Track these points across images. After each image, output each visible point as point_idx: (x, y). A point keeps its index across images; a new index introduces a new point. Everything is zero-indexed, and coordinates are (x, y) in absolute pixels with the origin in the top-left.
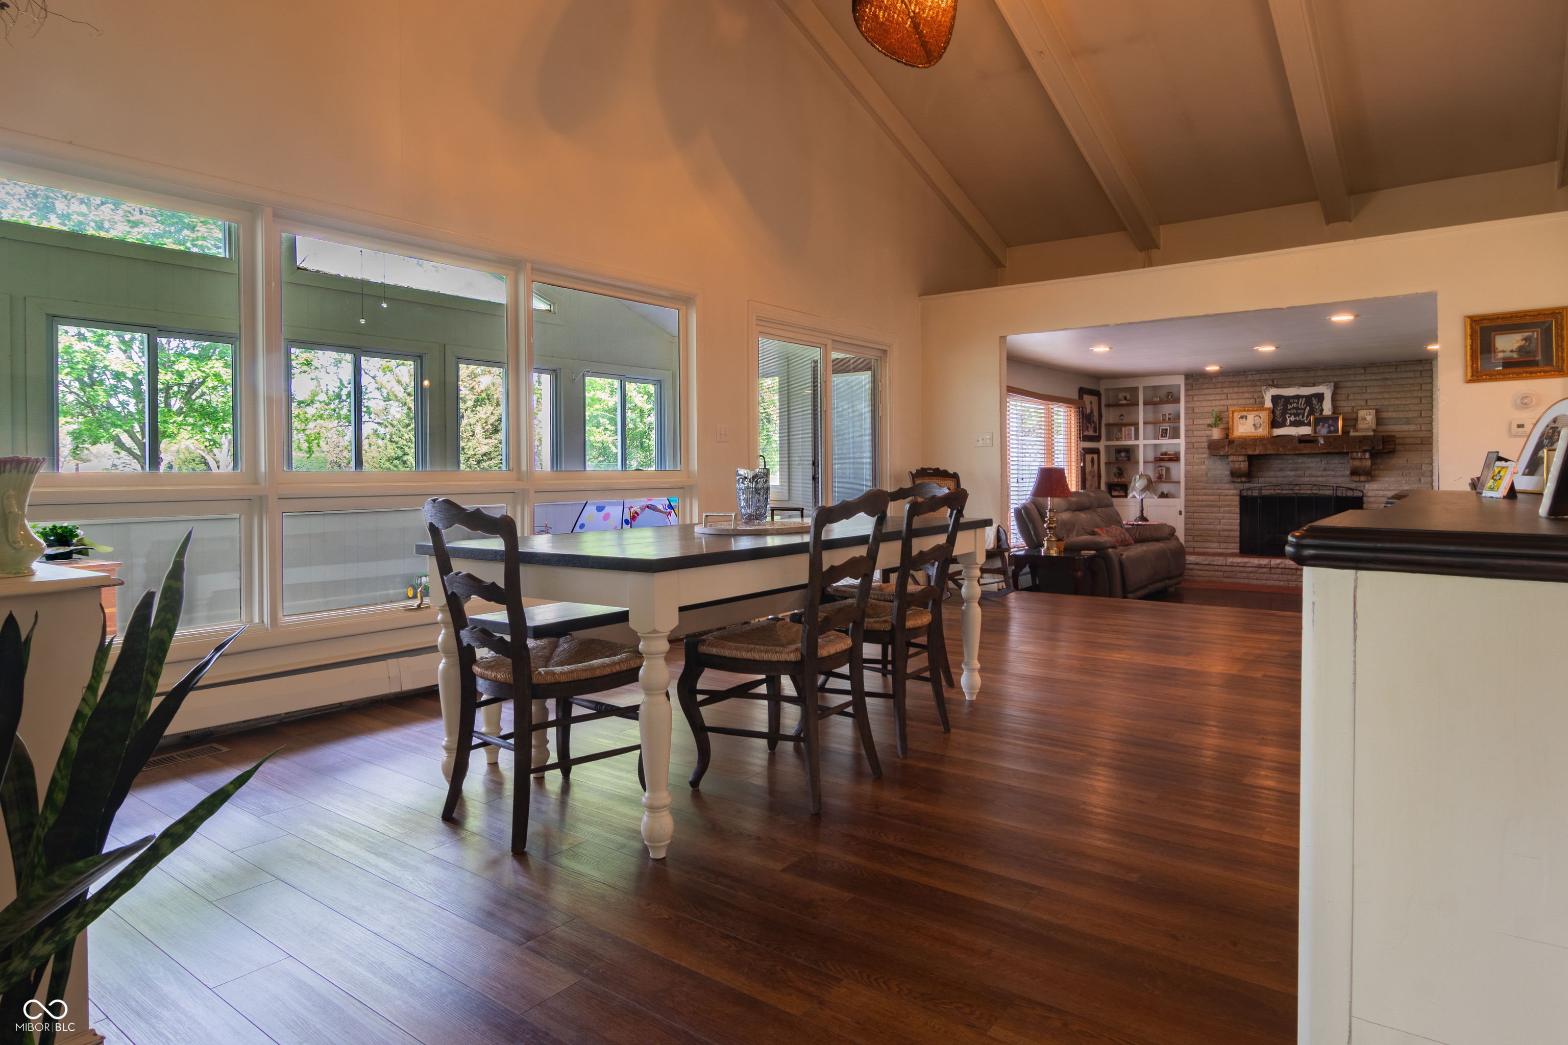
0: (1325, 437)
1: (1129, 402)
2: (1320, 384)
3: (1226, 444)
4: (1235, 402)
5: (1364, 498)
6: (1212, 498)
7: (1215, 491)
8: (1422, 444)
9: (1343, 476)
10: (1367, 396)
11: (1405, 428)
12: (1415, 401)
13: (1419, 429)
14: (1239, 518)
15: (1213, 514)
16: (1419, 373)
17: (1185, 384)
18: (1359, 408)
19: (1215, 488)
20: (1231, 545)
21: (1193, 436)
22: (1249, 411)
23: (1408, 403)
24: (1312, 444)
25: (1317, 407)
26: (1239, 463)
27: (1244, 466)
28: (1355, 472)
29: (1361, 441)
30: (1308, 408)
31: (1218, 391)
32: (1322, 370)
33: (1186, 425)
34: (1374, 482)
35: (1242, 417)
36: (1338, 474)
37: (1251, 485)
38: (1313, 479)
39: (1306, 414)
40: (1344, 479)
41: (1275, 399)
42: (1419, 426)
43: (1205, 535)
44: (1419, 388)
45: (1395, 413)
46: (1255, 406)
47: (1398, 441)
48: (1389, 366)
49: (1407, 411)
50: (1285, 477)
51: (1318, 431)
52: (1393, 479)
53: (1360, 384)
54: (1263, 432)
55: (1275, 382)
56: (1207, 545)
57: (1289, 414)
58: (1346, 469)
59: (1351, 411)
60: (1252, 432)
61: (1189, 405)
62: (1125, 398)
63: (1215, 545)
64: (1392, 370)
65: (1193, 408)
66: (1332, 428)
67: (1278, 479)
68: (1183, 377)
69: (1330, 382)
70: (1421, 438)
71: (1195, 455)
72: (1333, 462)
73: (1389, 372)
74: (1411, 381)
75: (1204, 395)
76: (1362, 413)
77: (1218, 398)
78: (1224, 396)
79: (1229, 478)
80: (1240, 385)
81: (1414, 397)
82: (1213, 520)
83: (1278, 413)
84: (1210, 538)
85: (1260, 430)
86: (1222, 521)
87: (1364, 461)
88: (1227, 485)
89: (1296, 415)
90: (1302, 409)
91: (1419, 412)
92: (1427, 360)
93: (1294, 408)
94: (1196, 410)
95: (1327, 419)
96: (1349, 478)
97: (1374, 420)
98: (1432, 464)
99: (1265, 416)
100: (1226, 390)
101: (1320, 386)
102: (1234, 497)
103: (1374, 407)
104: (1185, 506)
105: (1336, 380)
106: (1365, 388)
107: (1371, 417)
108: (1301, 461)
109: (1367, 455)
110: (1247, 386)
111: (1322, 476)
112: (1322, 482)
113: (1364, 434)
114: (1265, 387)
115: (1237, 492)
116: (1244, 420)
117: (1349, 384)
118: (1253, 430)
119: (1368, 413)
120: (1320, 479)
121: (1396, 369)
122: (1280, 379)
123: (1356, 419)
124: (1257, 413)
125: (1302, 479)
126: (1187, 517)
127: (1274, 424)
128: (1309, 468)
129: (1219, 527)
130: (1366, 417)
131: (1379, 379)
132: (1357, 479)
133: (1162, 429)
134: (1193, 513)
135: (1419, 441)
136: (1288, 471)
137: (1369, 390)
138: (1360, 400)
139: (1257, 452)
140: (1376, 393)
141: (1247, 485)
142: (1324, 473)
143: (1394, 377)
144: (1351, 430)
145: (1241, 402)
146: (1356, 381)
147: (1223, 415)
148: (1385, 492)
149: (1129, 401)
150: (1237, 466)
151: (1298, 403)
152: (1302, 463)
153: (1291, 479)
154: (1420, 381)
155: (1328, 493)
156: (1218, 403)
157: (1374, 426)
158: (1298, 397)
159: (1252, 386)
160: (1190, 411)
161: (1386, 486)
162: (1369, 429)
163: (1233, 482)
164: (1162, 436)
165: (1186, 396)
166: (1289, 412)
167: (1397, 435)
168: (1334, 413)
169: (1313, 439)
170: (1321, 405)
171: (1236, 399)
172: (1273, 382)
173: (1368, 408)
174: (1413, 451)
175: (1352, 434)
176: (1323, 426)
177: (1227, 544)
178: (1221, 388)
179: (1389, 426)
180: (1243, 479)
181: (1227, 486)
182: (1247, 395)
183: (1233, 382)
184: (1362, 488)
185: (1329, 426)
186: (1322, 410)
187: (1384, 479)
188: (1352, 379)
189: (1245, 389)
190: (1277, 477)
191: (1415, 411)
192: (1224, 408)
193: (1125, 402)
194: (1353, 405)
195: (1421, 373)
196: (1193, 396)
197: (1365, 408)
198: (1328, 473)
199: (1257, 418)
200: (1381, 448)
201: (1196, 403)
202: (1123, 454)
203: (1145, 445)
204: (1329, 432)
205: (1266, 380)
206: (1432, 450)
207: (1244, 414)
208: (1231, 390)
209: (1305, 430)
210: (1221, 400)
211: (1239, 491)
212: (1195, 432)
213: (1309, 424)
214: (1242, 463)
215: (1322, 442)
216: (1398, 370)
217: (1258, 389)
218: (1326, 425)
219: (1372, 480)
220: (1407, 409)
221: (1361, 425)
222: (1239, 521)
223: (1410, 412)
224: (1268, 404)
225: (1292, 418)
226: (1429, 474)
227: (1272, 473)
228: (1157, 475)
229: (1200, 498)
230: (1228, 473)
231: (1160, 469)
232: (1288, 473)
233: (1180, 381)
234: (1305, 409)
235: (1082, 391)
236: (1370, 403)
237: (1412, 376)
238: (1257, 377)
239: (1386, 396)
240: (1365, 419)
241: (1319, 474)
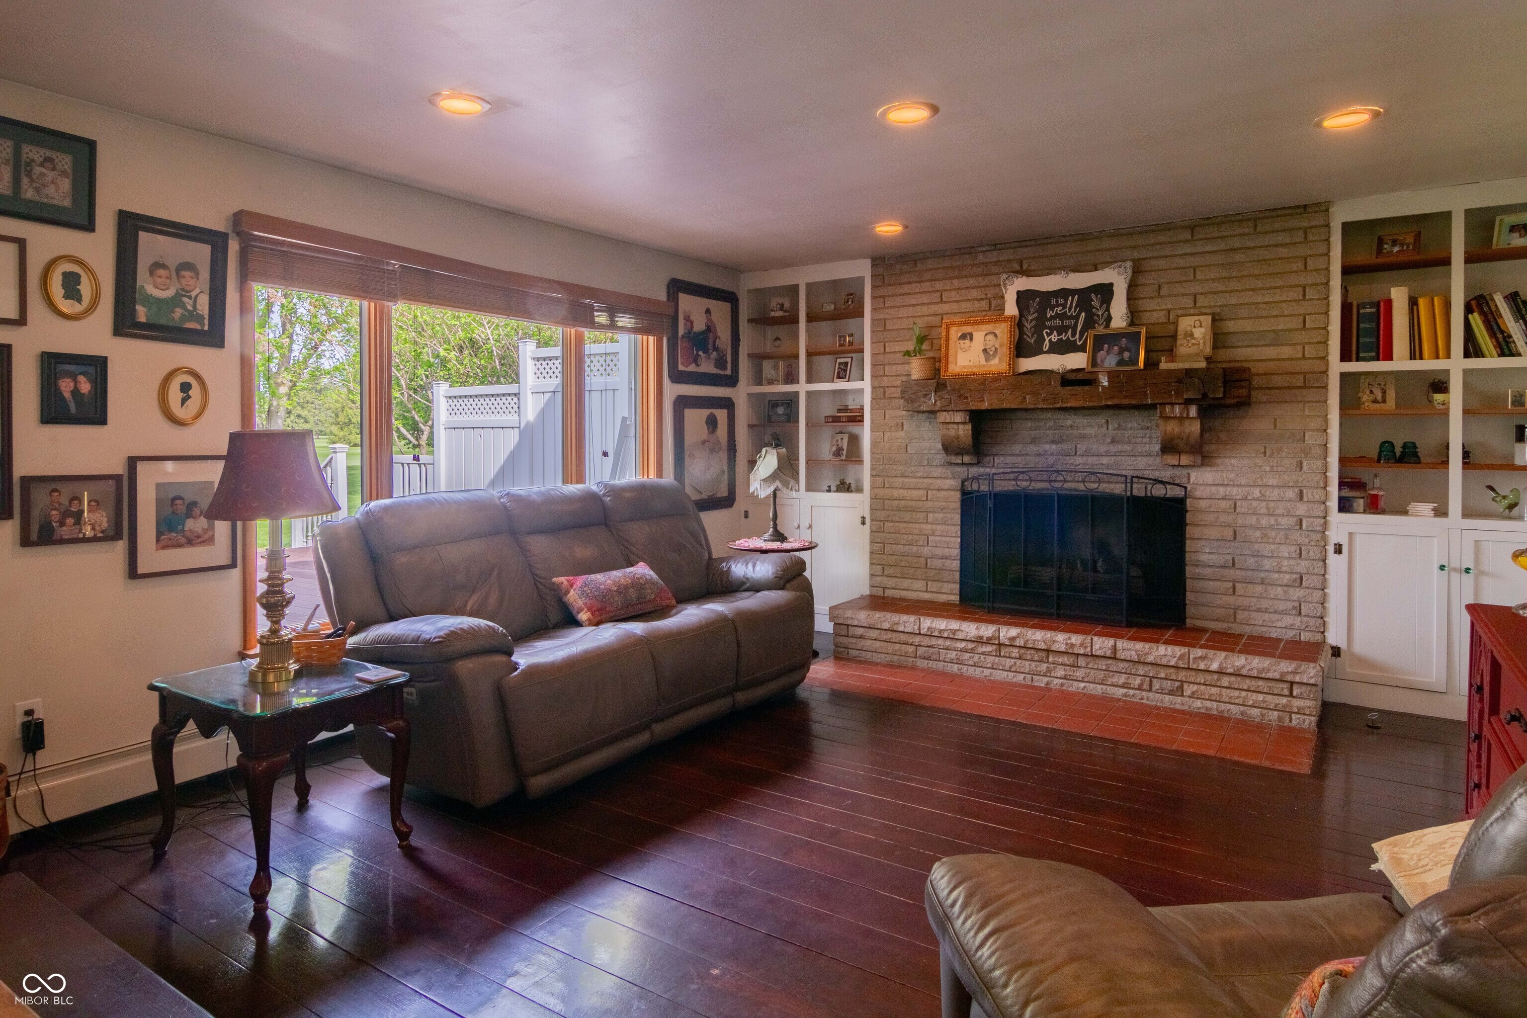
0: (1111, 374)
1: (787, 314)
2: (1107, 264)
3: (932, 388)
4: (954, 307)
5: (1188, 501)
6: (915, 494)
7: (920, 480)
8: (1305, 387)
9: (1149, 455)
10: (1196, 288)
11: (1270, 352)
12: (1292, 295)
13: (1300, 356)
14: (959, 534)
15: (917, 526)
16: (1301, 233)
17: (872, 276)
18: (1180, 312)
19: (919, 474)
20: (946, 585)
21: (884, 375)
22: (976, 323)
23: (1277, 298)
24: (1086, 388)
25: (1100, 313)
26: (955, 426)
27: (964, 432)
28: (1169, 447)
29: (1180, 381)
30: (1083, 314)
31: (926, 286)
32: (1111, 236)
33: (873, 355)
34: (1208, 468)
35: (963, 337)
36: (1139, 449)
37: (982, 470)
38: (1091, 460)
39: (1079, 328)
40: (1150, 460)
41: (1023, 297)
42: (1299, 348)
43: (903, 564)
44: (1300, 265)
45: (1250, 322)
46: (990, 313)
47: (1256, 382)
48: (1240, 221)
49: (1276, 316)
50: (1040, 455)
51: (1099, 361)
52: (1246, 461)
53: (1181, 262)
54: (999, 364)
55: (1025, 266)
56: (906, 583)
57: (1049, 328)
58: (1154, 440)
59: (1165, 320)
60: (980, 366)
61: (878, 316)
62: (782, 307)
63: (920, 585)
64: (1246, 230)
65: (885, 320)
66: (1126, 355)
67: (1028, 458)
68: (868, 262)
69: (1124, 261)
70: (1305, 374)
71: (888, 412)
72: (1130, 425)
73: (1240, 235)
74: (1283, 252)
75: (903, 295)
76: (1185, 323)
77: (925, 301)
78: (936, 297)
79: (941, 457)
80: (964, 273)
81: (1291, 286)
82: (917, 537)
83: (1028, 325)
84: (911, 571)
85: (995, 361)
86: (930, 538)
87: (1187, 422)
88: (940, 469)
89: (1061, 330)
90: (1071, 317)
91: (1302, 318)
92: (1318, 204)
93: (1057, 316)
94: (889, 326)
95: (1114, 338)
96: (1158, 459)
97: (1209, 337)
98: (1325, 430)
99: (1003, 330)
100: (939, 285)
101: (1107, 270)
102: (952, 493)
103: (1208, 311)
104: (872, 509)
105: (1136, 255)
106: (1192, 270)
107: (1203, 330)
108: (1069, 423)
109: (1193, 411)
110: (976, 276)
111: (1107, 454)
112: (1108, 465)
113: (1187, 366)
114: (1005, 276)
115: (955, 483)
116: (967, 341)
117: (1162, 263)
118: (983, 362)
119: (1197, 323)
120: (1105, 460)
121: (1256, 226)
122: (1034, 258)
123: (1174, 337)
124: (989, 327)
125: (1070, 460)
126: (874, 529)
127: (1021, 349)
128: (1084, 437)
129: (926, 551)
130: (1194, 330)
131: (1221, 251)
132: (1172, 459)
133: (840, 363)
134: (884, 521)
135: (1298, 381)
136: (1047, 443)
137: (1200, 276)
138: (1183, 295)
139: (985, 406)
140: (1214, 280)
141: (974, 471)
142: (1113, 448)
143: (1249, 244)
144: (1163, 359)
145: (966, 306)
146: (1175, 256)
147: (934, 333)
148: (1229, 489)
149: (786, 311)
150: (952, 433)
151: (1064, 306)
152: (1071, 426)
153: (1051, 460)
154: (1303, 250)
155: (1118, 489)
156: (924, 310)
157: (1208, 350)
158: (1064, 293)
159: (983, 275)
160: (880, 326)
161: (1232, 475)
162: (1197, 355)
163: (950, 464)
164: (839, 377)
165: (873, 298)
166: (1048, 324)
167: (1255, 368)
168: (1132, 324)
169: (1089, 377)
170: (1108, 309)
171: (957, 302)
172: (1021, 267)
173: (1196, 311)
174: (1286, 402)
175: (1164, 365)
176: (1108, 352)
177: (940, 584)
178: (931, 280)
179: (1238, 350)
180: (967, 459)
181: (938, 472)
182: (975, 293)
183: (952, 268)
184: (1184, 481)
185: (1121, 352)
186: (1109, 319)
187: (1227, 461)
188: (1167, 252)
189: (972, 282)
190: (1027, 455)
191: (1290, 315)
192: (935, 320)
193: (779, 314)
194: (1169, 306)
195: (1306, 233)
196: (884, 297)
197: (1192, 311)
198: (1120, 447)
199: (990, 337)
200: (1221, 395)
201: (890, 311)
202: (780, 410)
203: (809, 393)
204: (1121, 363)
205: (1009, 261)
206: (1326, 401)
207: (967, 329)
208: (948, 285)
209: (1077, 361)
210: (931, 304)
211: (960, 481)
212: (887, 367)
213: (1082, 349)
214: (961, 426)
215: (1106, 384)
216: (1258, 230)
217: (994, 280)
218: (1116, 348)
219: (1203, 464)
220: (1276, 313)
221: (1183, 348)
222: (959, 540)
223: (1282, 319)
224: (1011, 309)
225: (1054, 337)
226: (1318, 451)
227: (1017, 448)
228: (834, 448)
229: (896, 493)
230: (940, 446)
231: (839, 437)
232: (1047, 447)
233: (862, 269)
234: (1077, 318)
235: (676, 287)
236: (1201, 301)
237: (1287, 241)
238: (993, 256)
239: (1235, 285)
240: (1191, 335)
241: (1103, 449)
